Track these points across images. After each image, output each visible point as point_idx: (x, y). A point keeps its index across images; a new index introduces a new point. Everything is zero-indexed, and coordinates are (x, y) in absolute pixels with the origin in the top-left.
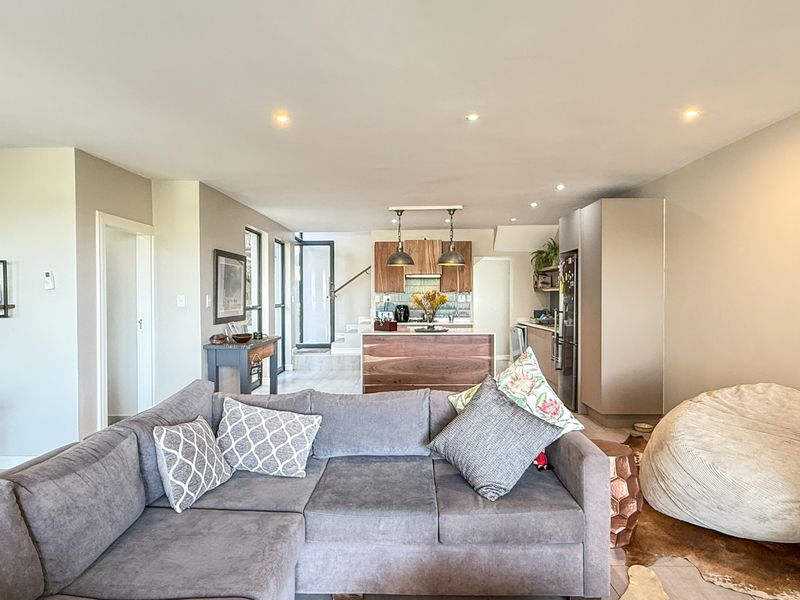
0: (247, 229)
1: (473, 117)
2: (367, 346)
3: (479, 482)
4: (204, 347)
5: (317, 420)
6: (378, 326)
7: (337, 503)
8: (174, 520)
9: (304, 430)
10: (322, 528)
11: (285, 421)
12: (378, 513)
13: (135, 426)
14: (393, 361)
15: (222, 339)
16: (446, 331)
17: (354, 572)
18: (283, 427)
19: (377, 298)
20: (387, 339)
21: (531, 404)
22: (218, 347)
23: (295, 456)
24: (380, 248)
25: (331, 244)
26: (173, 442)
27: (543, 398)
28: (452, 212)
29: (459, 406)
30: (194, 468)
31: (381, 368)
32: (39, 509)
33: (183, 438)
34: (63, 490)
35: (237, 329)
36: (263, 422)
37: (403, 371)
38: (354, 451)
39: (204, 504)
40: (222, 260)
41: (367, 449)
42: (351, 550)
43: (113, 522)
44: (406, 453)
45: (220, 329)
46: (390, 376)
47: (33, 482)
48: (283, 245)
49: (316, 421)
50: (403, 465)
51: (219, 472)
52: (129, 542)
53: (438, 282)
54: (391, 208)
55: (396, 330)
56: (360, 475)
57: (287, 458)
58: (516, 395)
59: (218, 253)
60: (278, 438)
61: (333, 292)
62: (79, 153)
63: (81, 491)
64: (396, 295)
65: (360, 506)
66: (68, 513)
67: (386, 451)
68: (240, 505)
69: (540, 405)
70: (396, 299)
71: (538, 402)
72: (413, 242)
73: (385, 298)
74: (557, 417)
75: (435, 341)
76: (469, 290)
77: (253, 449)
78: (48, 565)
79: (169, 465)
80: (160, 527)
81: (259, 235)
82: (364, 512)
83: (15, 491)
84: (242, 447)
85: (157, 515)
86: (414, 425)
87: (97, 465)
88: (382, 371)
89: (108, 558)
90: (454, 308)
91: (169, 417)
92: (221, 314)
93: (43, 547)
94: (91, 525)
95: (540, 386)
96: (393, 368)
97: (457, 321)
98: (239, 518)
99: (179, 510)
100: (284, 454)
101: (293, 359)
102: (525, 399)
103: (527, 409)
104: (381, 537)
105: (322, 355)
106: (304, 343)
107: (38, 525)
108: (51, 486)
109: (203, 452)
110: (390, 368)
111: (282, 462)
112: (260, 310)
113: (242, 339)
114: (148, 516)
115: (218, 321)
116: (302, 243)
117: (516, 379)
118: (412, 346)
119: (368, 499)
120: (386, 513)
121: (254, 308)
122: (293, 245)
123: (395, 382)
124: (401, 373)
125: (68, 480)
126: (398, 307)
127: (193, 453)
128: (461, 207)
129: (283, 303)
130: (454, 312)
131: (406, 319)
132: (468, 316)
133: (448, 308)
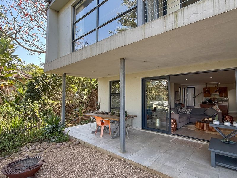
0: (179, 87)
5: (191, 110)
6: (203, 103)
19: (204, 98)
20: (205, 105)
24: (204, 89)
25: (194, 87)
45: (176, 102)
48: (184, 88)
53: (219, 95)
54: (205, 83)
55: (206, 103)
59: (176, 92)
61: (195, 97)
70: (209, 98)
73: (206, 98)
76: (227, 97)
92: (176, 100)
97: (224, 103)
111: (188, 113)
112: (181, 99)
122: (186, 88)
126: (209, 100)
129: (185, 99)
130: (223, 101)
131: (211, 102)
132: (227, 102)
133: (222, 100)
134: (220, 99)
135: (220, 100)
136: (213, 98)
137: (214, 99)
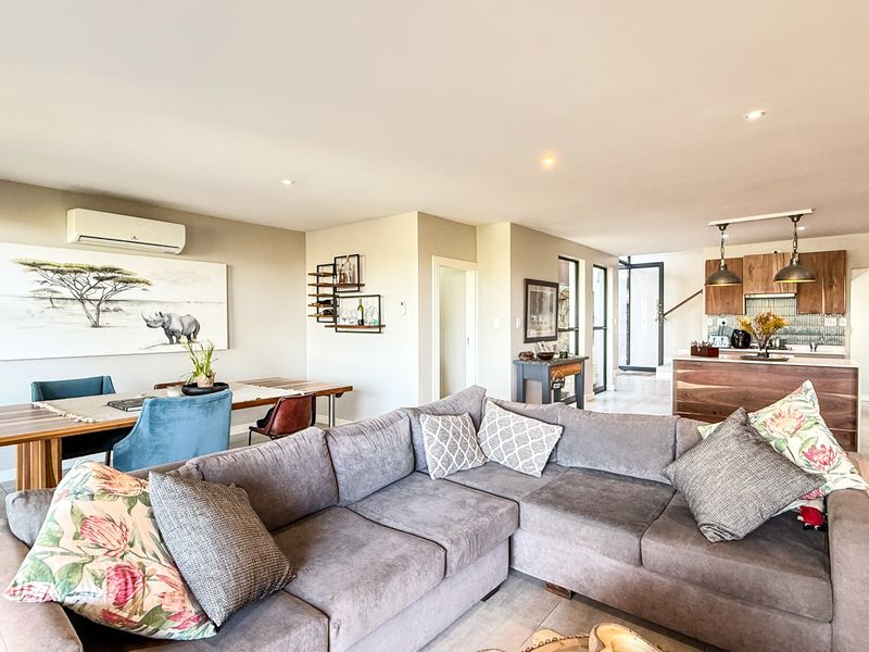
0: (560, 258)
1: (755, 115)
2: (679, 371)
3: (703, 519)
4: (514, 362)
6: (695, 351)
7: (550, 502)
8: (429, 484)
9: (544, 437)
10: (532, 519)
11: (529, 427)
12: (581, 519)
13: (409, 412)
14: (713, 389)
15: (530, 356)
16: (786, 360)
17: (561, 567)
18: (527, 431)
19: (709, 320)
20: (705, 364)
21: (794, 449)
22: (524, 363)
23: (533, 457)
24: (712, 267)
25: (660, 265)
26: (434, 427)
27: (812, 442)
28: (796, 219)
29: (705, 436)
30: (447, 450)
31: (698, 396)
32: (338, 452)
33: (440, 425)
34: (354, 444)
35: (548, 347)
36: (512, 424)
37: (725, 401)
38: (591, 464)
39: (452, 478)
40: (532, 288)
41: (604, 464)
42: (560, 547)
43: (384, 473)
44: (645, 477)
45: (532, 348)
46: (708, 406)
47: (337, 435)
48: (605, 270)
49: (556, 432)
50: (637, 487)
51: (471, 459)
52: (395, 489)
53: (794, 302)
54: (710, 223)
55: (717, 356)
56: (588, 485)
57: (526, 458)
58: (774, 435)
59: (528, 282)
60: (522, 440)
61: (662, 316)
62: (421, 215)
63: (365, 447)
64: (734, 317)
65: (566, 510)
66: (356, 459)
67: (622, 471)
68: (476, 485)
69: (806, 450)
70: (734, 323)
71: (803, 446)
72: (756, 257)
73: (720, 321)
74: (827, 467)
75: (768, 371)
76: (842, 312)
77: (501, 446)
78: (341, 487)
79: (429, 444)
80: (417, 484)
81: (577, 263)
82: (569, 515)
83: (325, 437)
84: (494, 443)
85: (419, 477)
86: (655, 450)
87: (379, 433)
88: (697, 400)
89: (378, 495)
90: (819, 334)
91: (441, 410)
92: (532, 334)
93: (338, 476)
94: (369, 470)
95: (811, 427)
96: (712, 397)
97: (821, 349)
98: (470, 493)
99: (433, 478)
100: (524, 454)
101: (614, 379)
102: (785, 440)
103: (786, 453)
104: (582, 542)
105: (646, 378)
106: (631, 365)
107: (338, 462)
108: (347, 440)
109: (457, 438)
110: (708, 397)
111: (522, 460)
112: (577, 332)
113: (547, 357)
114: (412, 477)
115: (527, 340)
116: (629, 266)
117: (779, 415)
118: (736, 375)
119: (577, 506)
120: (588, 521)
121: (572, 330)
122: (616, 269)
123: (715, 413)
124: (721, 403)
125: (359, 438)
126: (736, 331)
127: (447, 438)
128: (810, 211)
129: (605, 325)
130: (818, 338)
131: (746, 345)
132: (840, 343)
133: (810, 333)
134: (798, 329)
135: (801, 333)
136: (763, 320)
137: (769, 324)
